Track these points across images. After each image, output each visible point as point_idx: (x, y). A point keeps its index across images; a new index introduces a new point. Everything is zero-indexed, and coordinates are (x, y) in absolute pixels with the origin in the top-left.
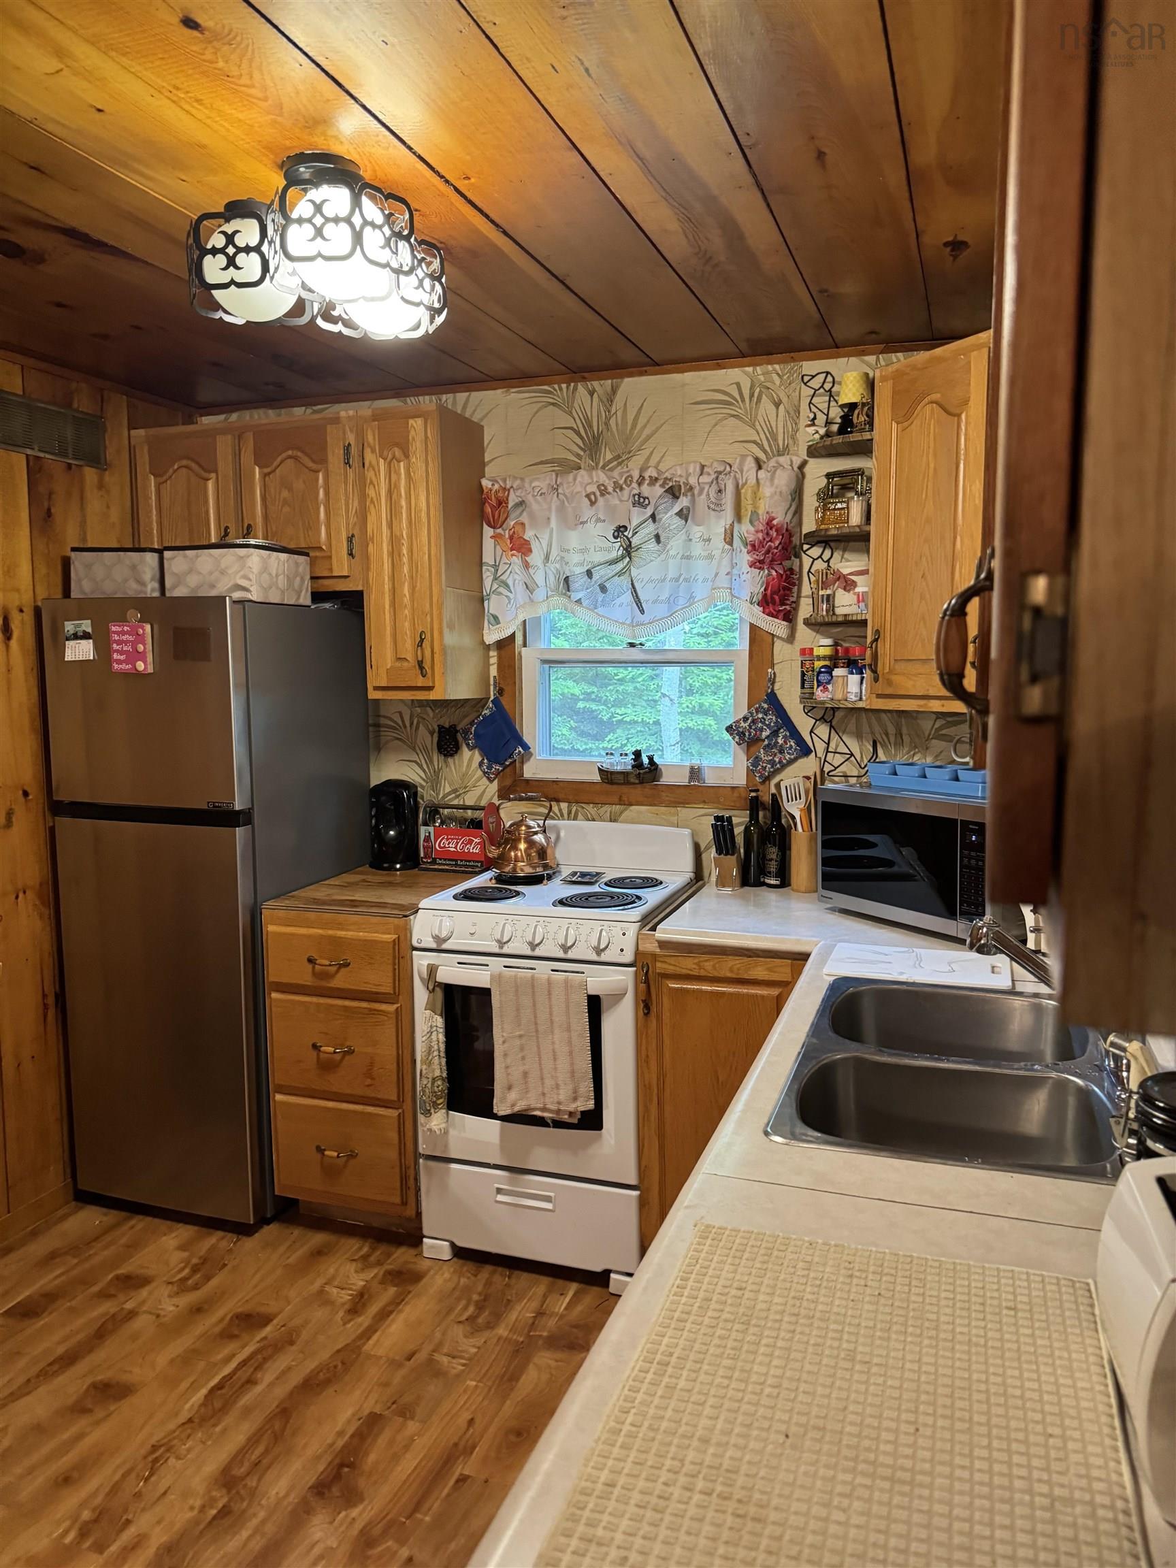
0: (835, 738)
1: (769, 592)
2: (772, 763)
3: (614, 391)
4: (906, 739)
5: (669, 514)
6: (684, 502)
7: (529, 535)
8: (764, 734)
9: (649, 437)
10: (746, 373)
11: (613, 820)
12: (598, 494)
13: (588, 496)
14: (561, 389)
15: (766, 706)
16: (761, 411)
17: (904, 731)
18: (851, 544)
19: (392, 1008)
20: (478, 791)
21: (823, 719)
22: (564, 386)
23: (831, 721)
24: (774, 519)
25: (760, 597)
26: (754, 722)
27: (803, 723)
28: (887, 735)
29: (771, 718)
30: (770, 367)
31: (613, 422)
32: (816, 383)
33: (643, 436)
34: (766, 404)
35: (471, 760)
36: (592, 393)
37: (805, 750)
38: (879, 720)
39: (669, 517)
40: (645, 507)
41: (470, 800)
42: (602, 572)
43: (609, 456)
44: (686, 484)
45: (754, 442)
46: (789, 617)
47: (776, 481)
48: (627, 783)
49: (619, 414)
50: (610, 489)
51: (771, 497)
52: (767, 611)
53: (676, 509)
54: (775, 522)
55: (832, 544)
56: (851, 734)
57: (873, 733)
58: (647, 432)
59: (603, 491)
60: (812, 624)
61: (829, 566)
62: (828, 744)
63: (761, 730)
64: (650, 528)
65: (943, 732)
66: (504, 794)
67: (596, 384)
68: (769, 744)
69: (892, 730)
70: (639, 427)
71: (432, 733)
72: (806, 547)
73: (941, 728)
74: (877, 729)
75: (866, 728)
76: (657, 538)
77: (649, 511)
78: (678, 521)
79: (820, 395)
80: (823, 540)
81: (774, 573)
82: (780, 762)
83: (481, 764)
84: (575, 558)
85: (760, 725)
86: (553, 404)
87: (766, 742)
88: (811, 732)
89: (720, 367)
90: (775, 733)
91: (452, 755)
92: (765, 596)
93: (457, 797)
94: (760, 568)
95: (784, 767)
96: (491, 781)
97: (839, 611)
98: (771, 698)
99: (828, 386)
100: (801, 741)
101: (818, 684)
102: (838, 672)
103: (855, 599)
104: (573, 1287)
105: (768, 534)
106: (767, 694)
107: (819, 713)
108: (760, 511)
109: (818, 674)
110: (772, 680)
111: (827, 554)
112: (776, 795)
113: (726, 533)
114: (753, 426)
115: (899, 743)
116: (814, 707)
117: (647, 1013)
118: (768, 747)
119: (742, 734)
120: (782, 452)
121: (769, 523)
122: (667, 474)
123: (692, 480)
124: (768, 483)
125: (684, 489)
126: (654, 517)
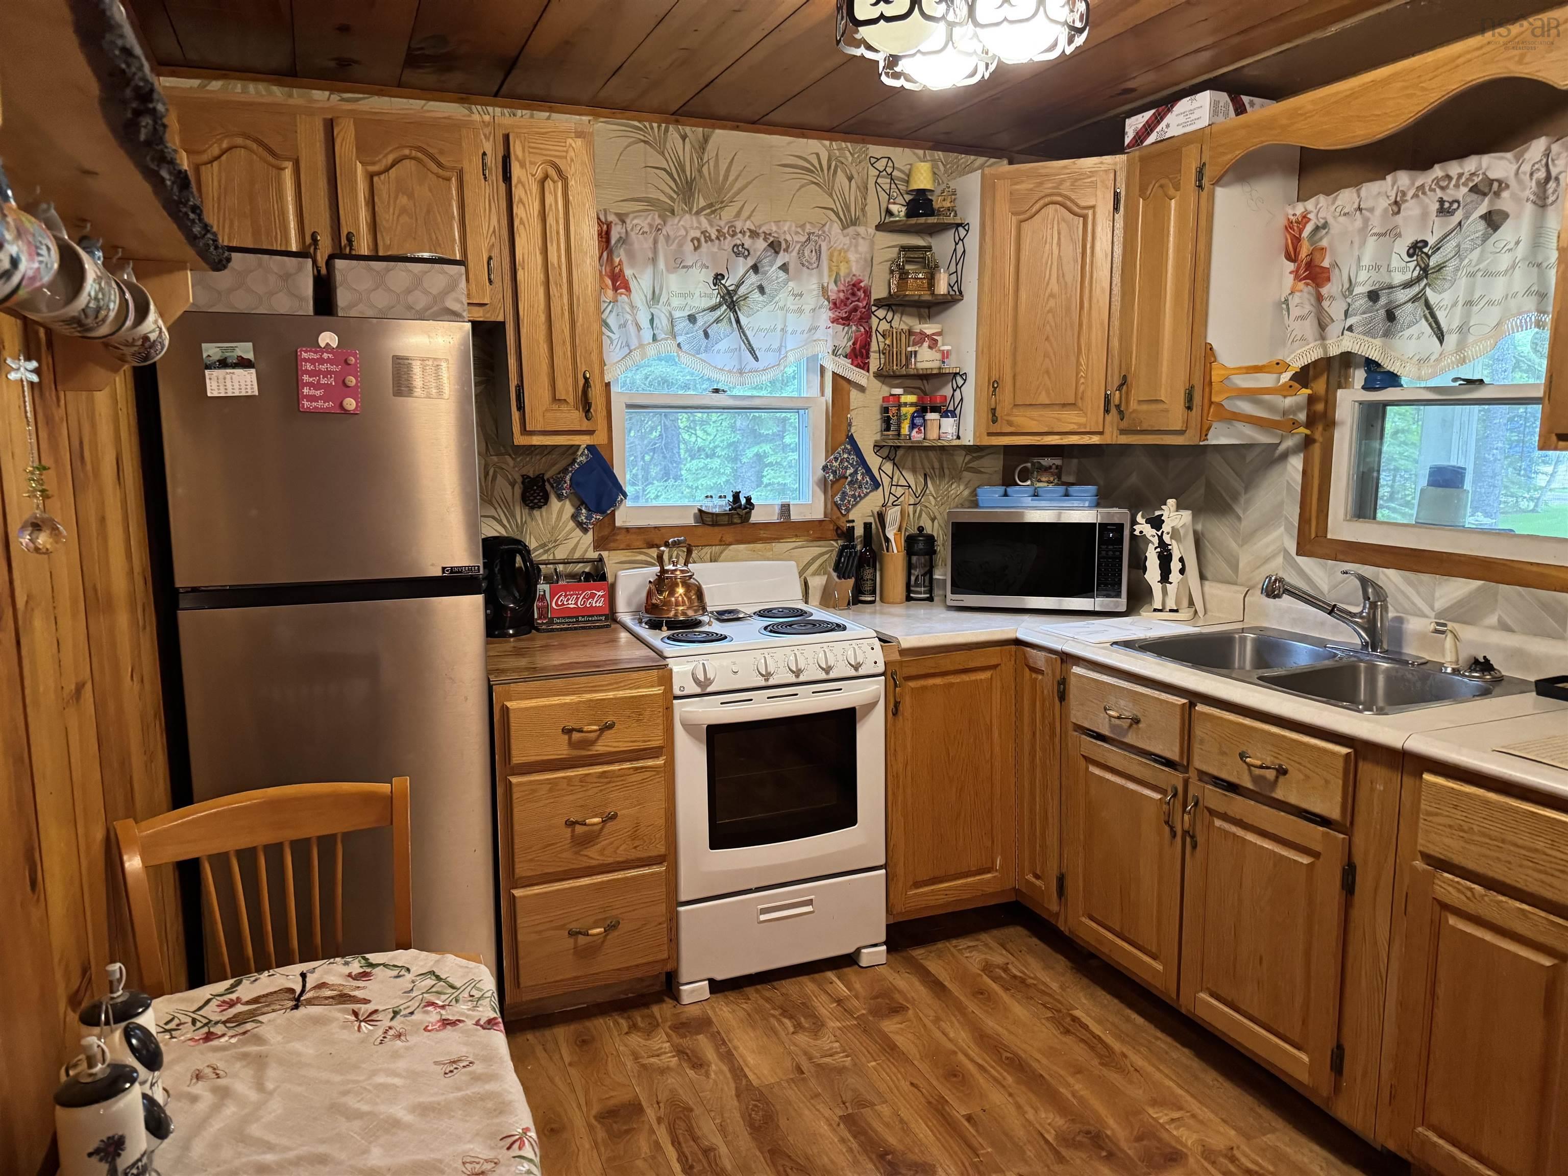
0: (897, 473)
1: (858, 346)
2: (854, 496)
3: (706, 139)
4: (946, 471)
5: (774, 268)
7: (628, 272)
8: (849, 472)
9: (740, 190)
10: (824, 146)
11: (713, 559)
12: (703, 239)
13: (692, 240)
14: (652, 128)
15: (849, 447)
16: (837, 180)
17: (945, 466)
18: (908, 309)
19: (660, 762)
20: (571, 544)
21: (887, 458)
22: (655, 125)
23: (894, 459)
24: (861, 281)
25: (848, 350)
26: (842, 461)
27: (874, 461)
28: (933, 469)
29: (853, 458)
30: (843, 144)
31: (705, 170)
32: (881, 165)
33: (735, 189)
34: (841, 177)
35: (560, 512)
36: (684, 137)
37: (876, 485)
38: (928, 457)
39: (772, 271)
40: (746, 257)
41: (561, 553)
42: (706, 318)
43: (702, 203)
45: (832, 210)
46: (868, 371)
47: (860, 249)
48: (731, 524)
49: (712, 163)
50: (713, 237)
51: (857, 262)
52: (856, 363)
53: (779, 263)
54: (862, 284)
55: (894, 308)
56: (908, 469)
57: (924, 468)
58: (738, 186)
59: (708, 239)
60: (886, 377)
61: (891, 327)
62: (892, 479)
63: (846, 468)
64: (753, 279)
65: (970, 465)
66: (599, 544)
67: (688, 129)
68: (852, 481)
69: (937, 465)
70: (731, 178)
71: (513, 485)
72: (874, 308)
73: (969, 462)
74: (927, 464)
75: (919, 465)
76: (761, 289)
77: (750, 262)
78: (782, 274)
79: (883, 177)
80: (892, 304)
81: (862, 330)
82: (859, 495)
83: (574, 517)
84: (675, 302)
85: (846, 464)
86: (645, 142)
87: (849, 479)
88: (880, 468)
89: (804, 136)
90: (856, 472)
91: (540, 507)
92: (854, 350)
93: (546, 552)
94: (844, 324)
95: (861, 498)
96: (585, 531)
97: (919, 365)
98: (851, 440)
99: (889, 170)
100: (873, 478)
101: (913, 426)
102: (930, 416)
103: (938, 356)
104: (830, 975)
105: (853, 294)
106: (848, 437)
107: (885, 452)
108: (842, 274)
109: (913, 418)
110: (850, 425)
111: (890, 315)
112: (871, 524)
113: (824, 290)
114: (831, 195)
115: (942, 475)
116: (882, 447)
117: (895, 713)
118: (851, 483)
119: (834, 472)
120: (854, 223)
121: (854, 285)
122: (764, 229)
123: (789, 238)
124: (853, 249)
125: (784, 245)
126: (755, 268)
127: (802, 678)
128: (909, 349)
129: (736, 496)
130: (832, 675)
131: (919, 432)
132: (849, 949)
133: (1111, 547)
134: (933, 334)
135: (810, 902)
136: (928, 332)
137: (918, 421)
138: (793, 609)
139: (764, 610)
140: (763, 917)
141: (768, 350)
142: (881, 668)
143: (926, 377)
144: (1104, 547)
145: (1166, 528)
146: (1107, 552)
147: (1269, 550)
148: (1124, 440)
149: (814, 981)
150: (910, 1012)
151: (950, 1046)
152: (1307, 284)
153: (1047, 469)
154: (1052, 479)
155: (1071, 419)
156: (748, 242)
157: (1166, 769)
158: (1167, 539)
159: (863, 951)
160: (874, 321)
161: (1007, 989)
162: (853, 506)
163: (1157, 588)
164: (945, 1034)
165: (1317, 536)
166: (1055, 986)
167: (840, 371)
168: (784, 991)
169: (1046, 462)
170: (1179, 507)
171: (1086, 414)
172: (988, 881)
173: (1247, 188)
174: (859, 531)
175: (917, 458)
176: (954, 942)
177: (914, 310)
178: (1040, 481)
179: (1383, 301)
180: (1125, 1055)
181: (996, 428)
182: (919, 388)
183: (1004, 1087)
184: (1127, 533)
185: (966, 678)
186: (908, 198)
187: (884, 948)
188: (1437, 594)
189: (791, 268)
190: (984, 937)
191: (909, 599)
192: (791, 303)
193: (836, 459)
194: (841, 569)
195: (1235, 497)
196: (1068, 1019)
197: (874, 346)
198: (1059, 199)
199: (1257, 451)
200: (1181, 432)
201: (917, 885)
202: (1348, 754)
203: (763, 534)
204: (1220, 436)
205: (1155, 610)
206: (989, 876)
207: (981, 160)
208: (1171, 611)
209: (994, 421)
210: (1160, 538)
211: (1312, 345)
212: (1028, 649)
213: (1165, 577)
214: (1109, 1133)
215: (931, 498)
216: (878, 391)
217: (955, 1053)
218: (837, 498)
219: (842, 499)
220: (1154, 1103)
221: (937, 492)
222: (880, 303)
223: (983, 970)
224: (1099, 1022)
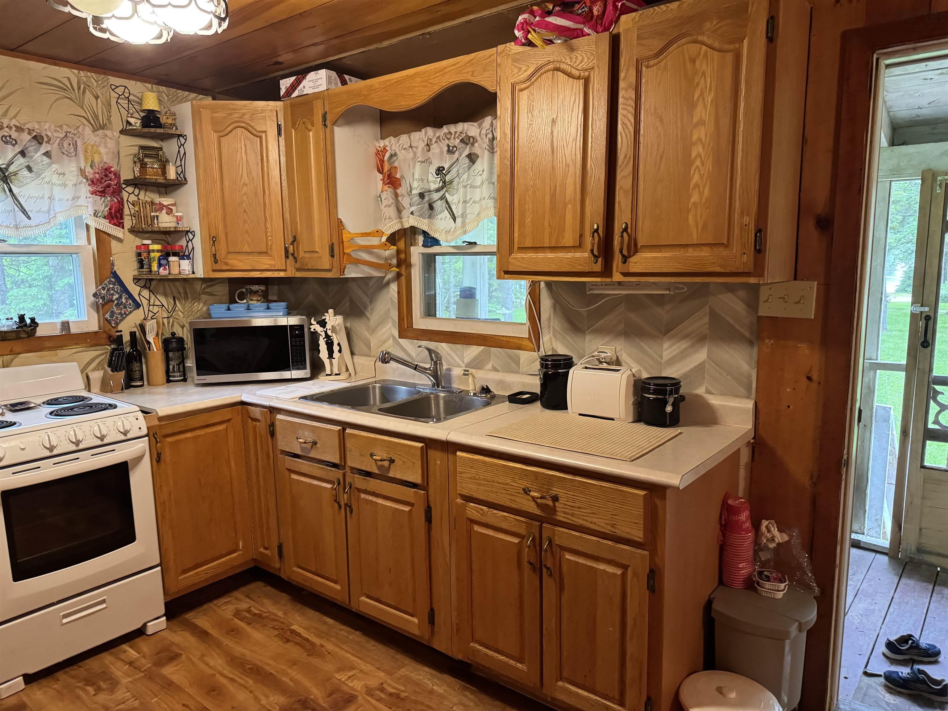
0: (153, 297)
1: (113, 211)
2: (121, 314)
4: (189, 295)
5: (39, 154)
6: (45, 148)
8: (114, 297)
10: (73, 73)
15: (113, 280)
16: (86, 98)
17: (188, 291)
18: (150, 188)
21: (144, 287)
23: (149, 288)
24: (111, 167)
25: (106, 214)
26: (108, 290)
27: (134, 289)
28: (179, 293)
29: (117, 287)
30: (89, 74)
32: (120, 90)
34: (89, 96)
37: (138, 305)
38: (175, 286)
39: (37, 156)
40: (14, 145)
44: (48, 136)
45: (84, 117)
46: (123, 228)
47: (109, 145)
48: (18, 338)
51: (107, 154)
52: (113, 222)
53: (43, 150)
54: (112, 169)
55: (139, 186)
56: (161, 294)
57: (172, 293)
60: (139, 232)
61: (138, 199)
62: (149, 301)
63: (113, 295)
64: (20, 161)
65: (206, 290)
68: (118, 303)
69: (182, 291)
72: (124, 186)
74: (174, 290)
75: (168, 291)
76: (29, 169)
77: (18, 149)
78: (46, 159)
79: (122, 99)
80: (137, 183)
81: (116, 200)
82: (125, 313)
85: (112, 292)
87: (116, 302)
88: (139, 294)
89: (54, 64)
90: (120, 297)
92: (110, 213)
94: (101, 196)
95: (127, 315)
97: (161, 225)
98: (115, 275)
99: (127, 95)
100: (134, 300)
101: (160, 265)
102: (172, 259)
103: (174, 219)
104: (125, 647)
105: (106, 176)
106: (112, 273)
107: (142, 283)
108: (96, 161)
109: (159, 260)
110: (113, 265)
111: (137, 191)
112: (135, 332)
113: (82, 172)
114: (83, 108)
115: (186, 298)
116: (139, 280)
117: (158, 461)
118: (117, 305)
119: (103, 298)
120: (102, 127)
121: (106, 169)
122: (27, 126)
123: (49, 134)
124: (102, 145)
125: (46, 139)
126: (23, 153)
127: (81, 446)
128: (152, 214)
129: (22, 318)
130: (106, 441)
131: (165, 269)
132: (139, 626)
133: (298, 339)
134: (169, 205)
135: (104, 601)
136: (165, 203)
137: (163, 262)
138: (76, 397)
139: (52, 400)
140: (65, 621)
141: (39, 211)
142: (145, 431)
143: (167, 233)
144: (293, 339)
145: (328, 326)
146: (296, 342)
147: (385, 336)
148: (299, 275)
149: (111, 654)
150: (184, 656)
151: (211, 672)
152: (389, 187)
153: (256, 292)
154: (259, 299)
155: (265, 262)
156: (14, 135)
157: (333, 469)
158: (329, 333)
159: (149, 624)
160: (125, 195)
161: (249, 624)
162: (121, 321)
163: (327, 362)
164: (207, 664)
165: (408, 327)
166: (280, 614)
167: (101, 228)
168: (88, 667)
169: (255, 288)
170: (335, 314)
171: (274, 259)
172: (235, 558)
173: (352, 129)
174: (126, 338)
175: (167, 286)
176: (215, 602)
177: (155, 188)
178: (252, 300)
179: (427, 199)
180: (322, 646)
181: (217, 267)
182: (165, 241)
183: (246, 688)
184: (306, 330)
185: (209, 430)
186: (143, 114)
187: (164, 618)
188: (465, 355)
189: (53, 155)
190: (236, 594)
191: (168, 381)
192: (55, 179)
193: (104, 288)
194: (114, 365)
195: (366, 307)
196: (288, 633)
197: (126, 211)
198: (244, 125)
199: (374, 281)
200: (330, 270)
201: (185, 571)
202: (422, 447)
203: (47, 344)
204: (351, 273)
205: (327, 375)
206: (235, 554)
207: (193, 95)
208: (336, 374)
209: (216, 262)
210: (326, 332)
211: (395, 222)
212: (250, 407)
213: (331, 356)
214: (312, 697)
215: (180, 313)
216: (134, 242)
217: (214, 675)
218: (107, 316)
219: (112, 316)
220: (340, 670)
221: (184, 309)
222: (128, 183)
223: (234, 616)
224: (307, 629)
